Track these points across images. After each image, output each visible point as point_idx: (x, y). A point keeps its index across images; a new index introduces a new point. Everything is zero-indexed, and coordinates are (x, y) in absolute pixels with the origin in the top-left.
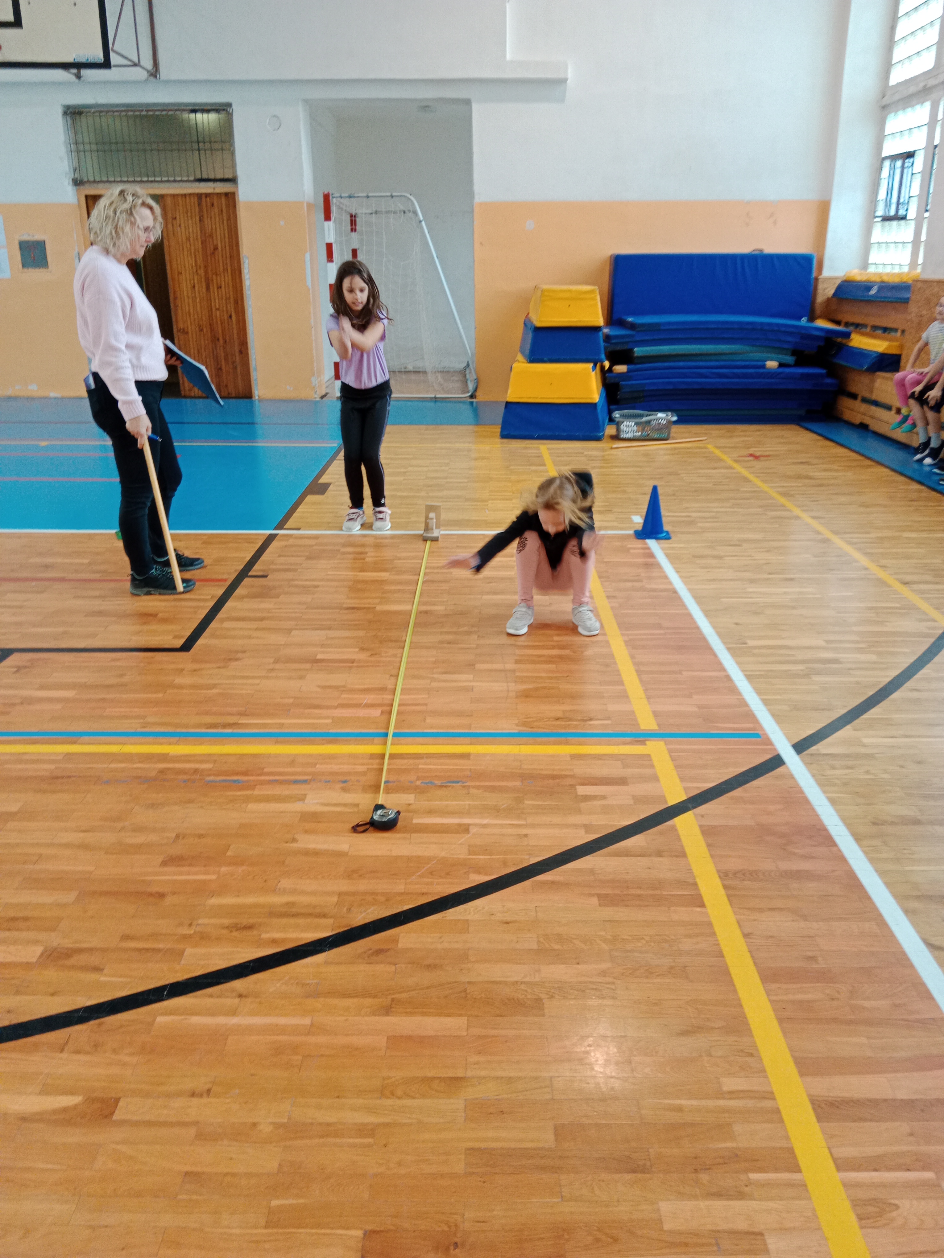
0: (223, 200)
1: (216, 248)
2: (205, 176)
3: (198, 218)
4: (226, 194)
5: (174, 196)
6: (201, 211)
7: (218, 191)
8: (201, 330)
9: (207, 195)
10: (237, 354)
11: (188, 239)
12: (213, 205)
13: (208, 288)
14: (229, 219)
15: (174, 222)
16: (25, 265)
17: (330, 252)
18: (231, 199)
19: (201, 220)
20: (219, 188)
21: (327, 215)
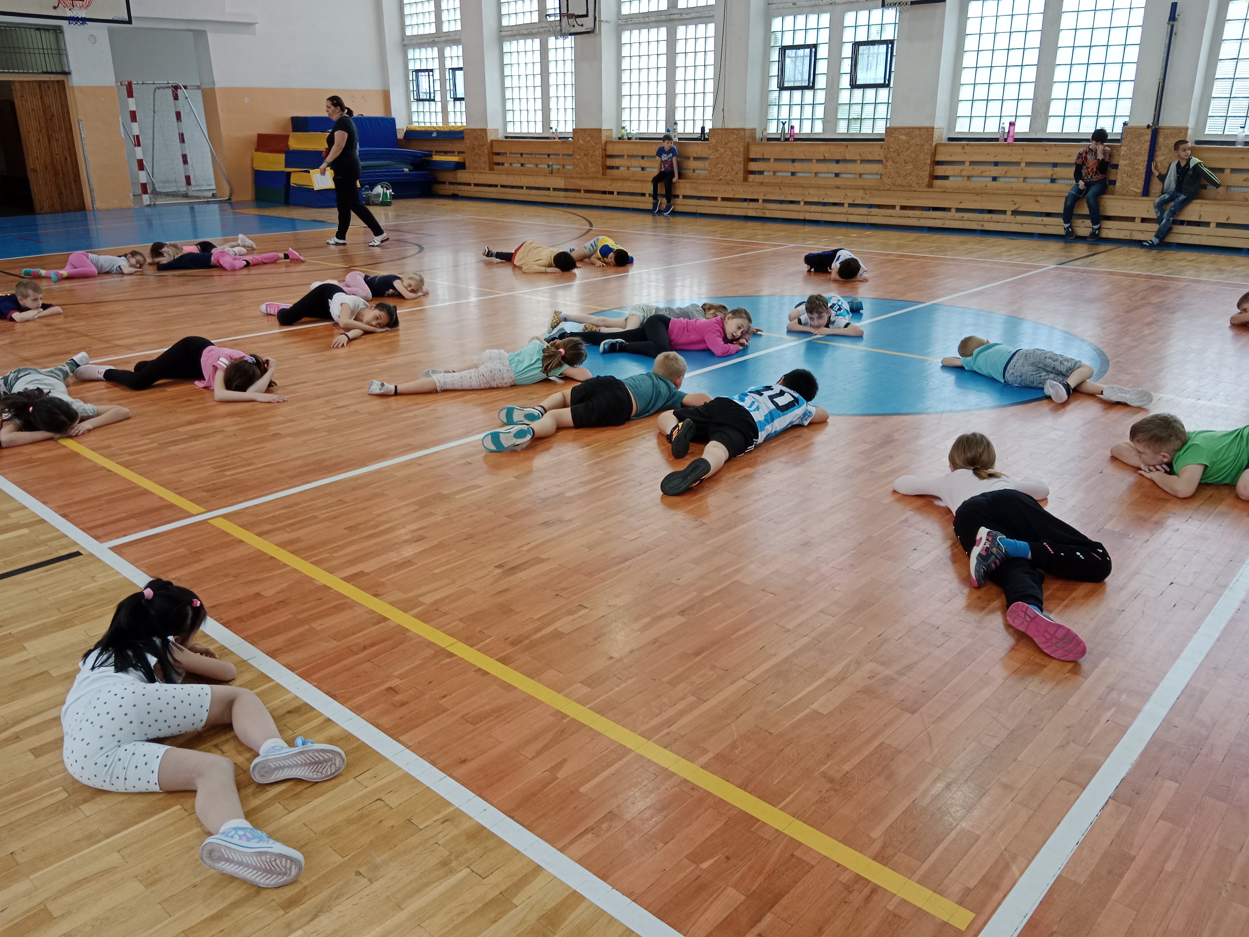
0: (56, 85)
1: (53, 115)
2: (49, 70)
3: (39, 97)
4: (58, 81)
5: (21, 82)
6: (41, 91)
7: (52, 79)
8: (46, 169)
9: (44, 82)
10: (73, 183)
11: (33, 110)
12: (49, 88)
13: (49, 142)
14: (60, 97)
15: (23, 99)
17: (133, 116)
18: (61, 85)
19: (41, 98)
20: (54, 78)
21: (130, 94)
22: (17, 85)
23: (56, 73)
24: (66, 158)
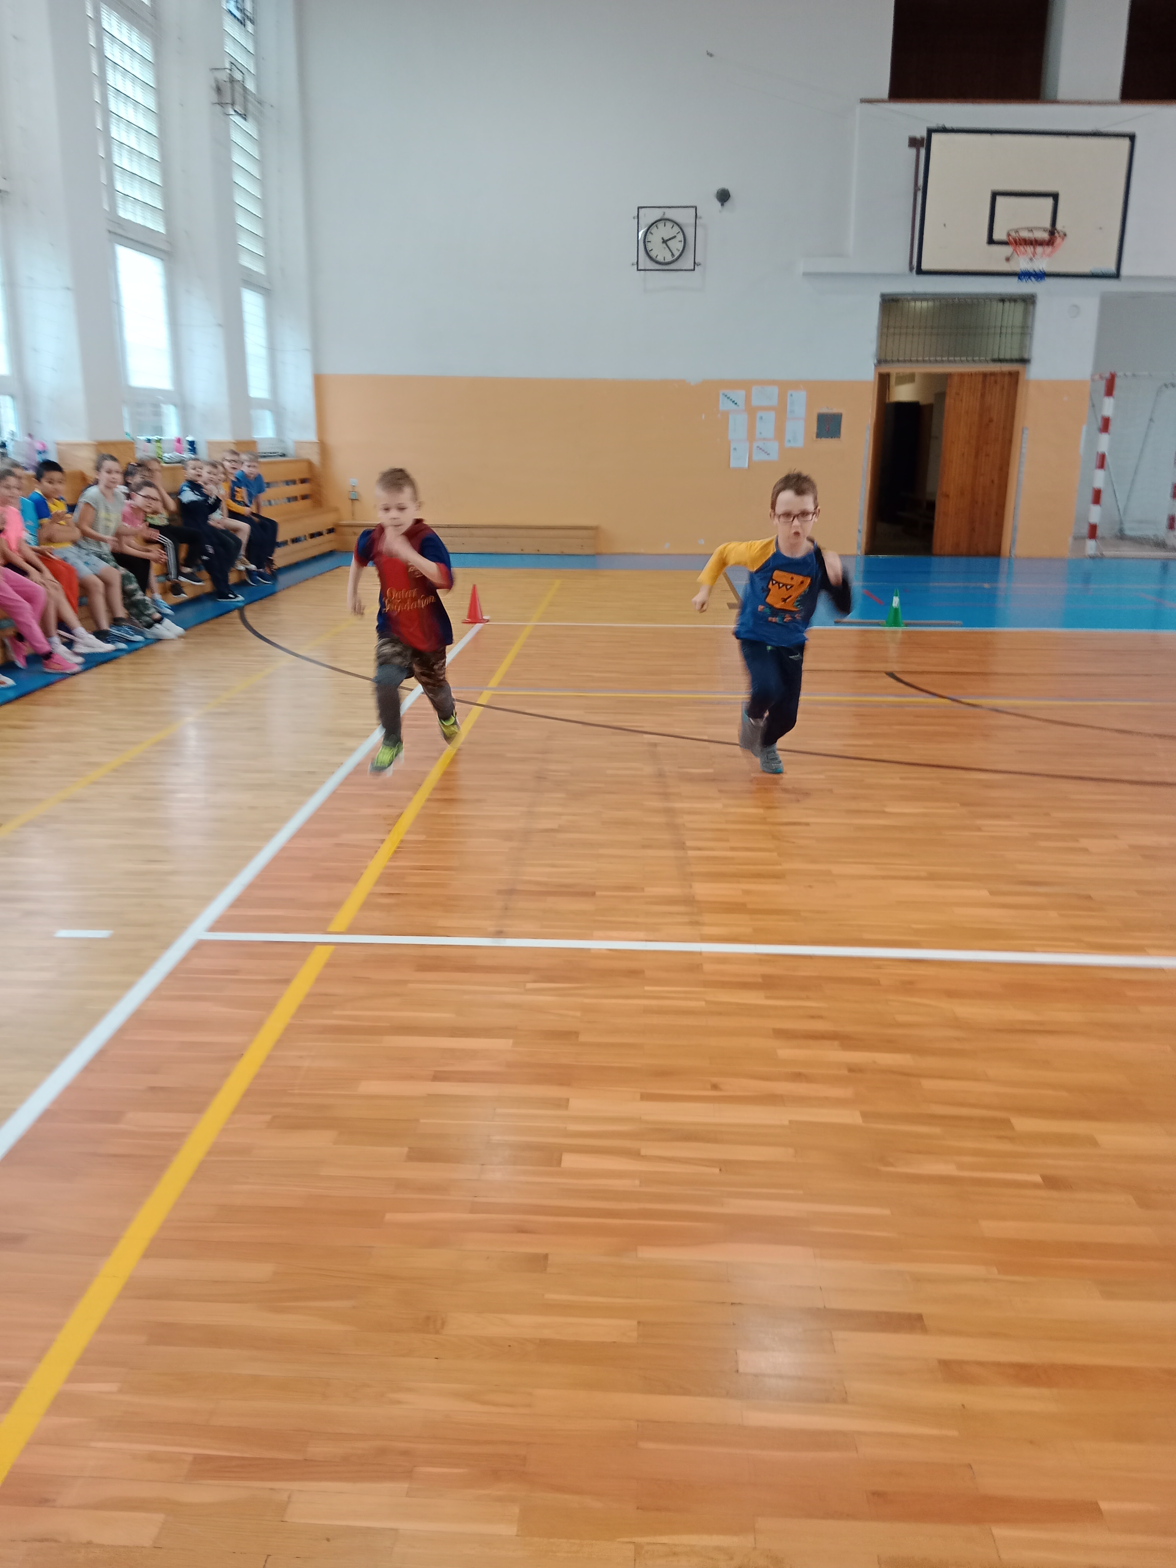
0: (1007, 379)
1: (991, 420)
2: (1002, 357)
3: (979, 395)
4: (1010, 374)
5: (962, 375)
6: (984, 387)
7: (1004, 370)
8: (963, 494)
9: (993, 374)
11: (967, 412)
12: (996, 382)
13: (977, 456)
15: (957, 397)
16: (819, 435)
17: (1106, 425)
18: (1014, 377)
19: (983, 395)
20: (1006, 368)
21: (1109, 392)
22: (956, 379)
23: (1011, 361)
24: (993, 482)
